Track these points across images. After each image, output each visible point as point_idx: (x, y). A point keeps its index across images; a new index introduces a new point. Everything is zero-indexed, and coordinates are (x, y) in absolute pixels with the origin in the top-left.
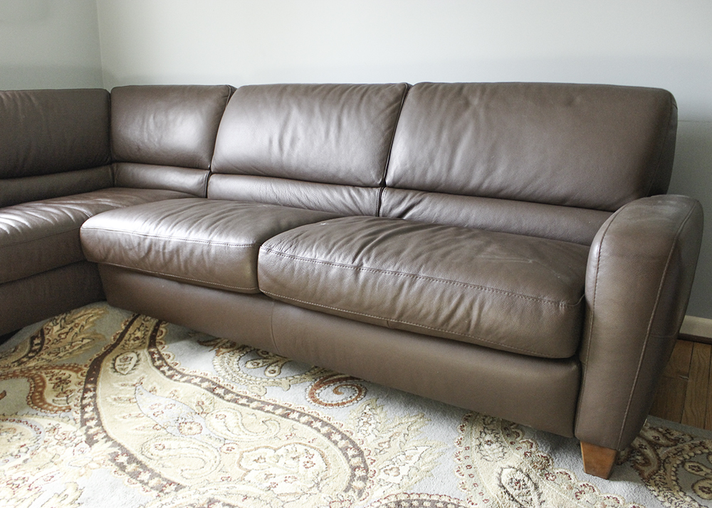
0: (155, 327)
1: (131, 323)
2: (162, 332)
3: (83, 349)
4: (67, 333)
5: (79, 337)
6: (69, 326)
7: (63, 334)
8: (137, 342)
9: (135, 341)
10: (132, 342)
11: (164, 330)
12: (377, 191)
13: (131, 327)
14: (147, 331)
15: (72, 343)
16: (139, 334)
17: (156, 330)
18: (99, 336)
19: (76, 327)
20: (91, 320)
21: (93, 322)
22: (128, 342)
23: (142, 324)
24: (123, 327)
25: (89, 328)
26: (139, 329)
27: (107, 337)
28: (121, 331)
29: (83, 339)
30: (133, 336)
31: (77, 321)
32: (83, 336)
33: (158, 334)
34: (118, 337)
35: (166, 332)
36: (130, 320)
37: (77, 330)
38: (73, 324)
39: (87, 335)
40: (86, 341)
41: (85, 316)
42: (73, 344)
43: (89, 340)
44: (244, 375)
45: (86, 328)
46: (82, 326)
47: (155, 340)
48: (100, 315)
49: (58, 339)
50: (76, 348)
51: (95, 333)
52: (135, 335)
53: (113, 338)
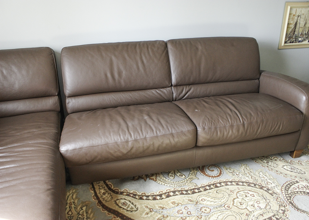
0: (105, 183)
1: (93, 187)
2: (110, 184)
3: (89, 212)
4: (70, 210)
5: (78, 209)
6: (68, 206)
7: (69, 212)
8: (106, 195)
9: (105, 195)
10: (104, 196)
11: (110, 183)
12: (169, 88)
13: (96, 190)
14: (104, 187)
15: (79, 213)
16: (102, 191)
17: (107, 185)
18: (87, 202)
19: (72, 204)
20: (74, 197)
21: (76, 198)
22: (103, 197)
23: (99, 185)
24: (93, 192)
25: (78, 201)
26: (100, 188)
27: (91, 200)
28: (94, 194)
29: (81, 208)
30: (101, 193)
31: (68, 202)
32: (79, 207)
33: (110, 186)
34: (95, 198)
35: (112, 183)
36: (91, 186)
37: (73, 206)
38: (68, 204)
39: (81, 205)
40: (84, 208)
41: (69, 197)
42: (81, 213)
43: (85, 207)
44: (177, 182)
45: (76, 202)
46: (73, 202)
47: (112, 189)
48: (75, 192)
49: (70, 216)
50: (85, 214)
51: (83, 202)
52: (101, 192)
53: (94, 199)
